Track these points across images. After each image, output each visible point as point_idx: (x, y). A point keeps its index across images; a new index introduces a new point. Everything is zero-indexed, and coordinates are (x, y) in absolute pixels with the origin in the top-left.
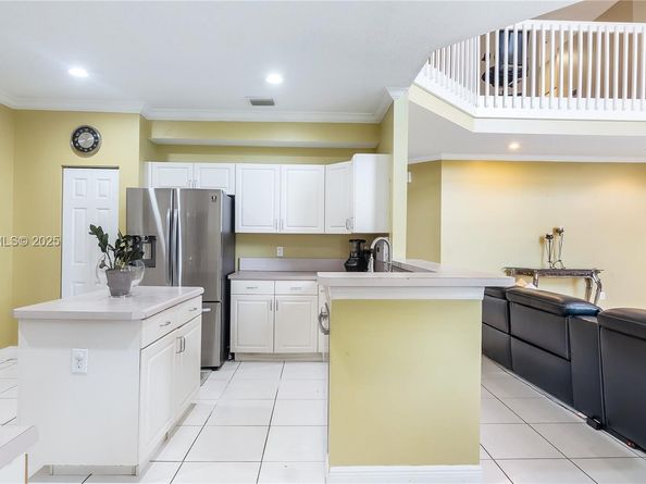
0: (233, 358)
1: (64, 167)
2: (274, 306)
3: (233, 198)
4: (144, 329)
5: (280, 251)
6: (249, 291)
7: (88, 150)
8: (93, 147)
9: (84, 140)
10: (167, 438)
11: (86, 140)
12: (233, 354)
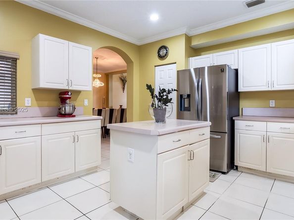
0: (237, 169)
1: (155, 66)
2: (266, 139)
3: (237, 71)
4: (159, 142)
5: (272, 103)
6: (247, 128)
7: (164, 57)
8: (166, 55)
9: (162, 52)
10: (183, 210)
11: (163, 52)
12: (237, 167)
